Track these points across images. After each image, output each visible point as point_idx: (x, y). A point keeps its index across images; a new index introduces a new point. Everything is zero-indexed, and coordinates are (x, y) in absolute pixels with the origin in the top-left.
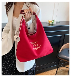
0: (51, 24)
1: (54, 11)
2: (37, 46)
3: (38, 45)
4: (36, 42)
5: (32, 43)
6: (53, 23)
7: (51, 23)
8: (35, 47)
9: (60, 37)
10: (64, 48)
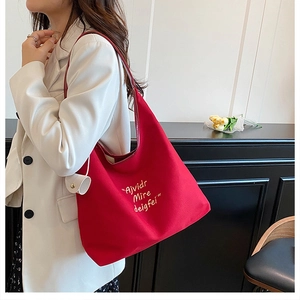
0: (220, 132)
1: (237, 72)
2: (147, 198)
3: (148, 194)
4: (142, 185)
5: (128, 189)
6: (228, 128)
7: (221, 128)
8: (139, 204)
9: (262, 187)
10: (275, 237)
